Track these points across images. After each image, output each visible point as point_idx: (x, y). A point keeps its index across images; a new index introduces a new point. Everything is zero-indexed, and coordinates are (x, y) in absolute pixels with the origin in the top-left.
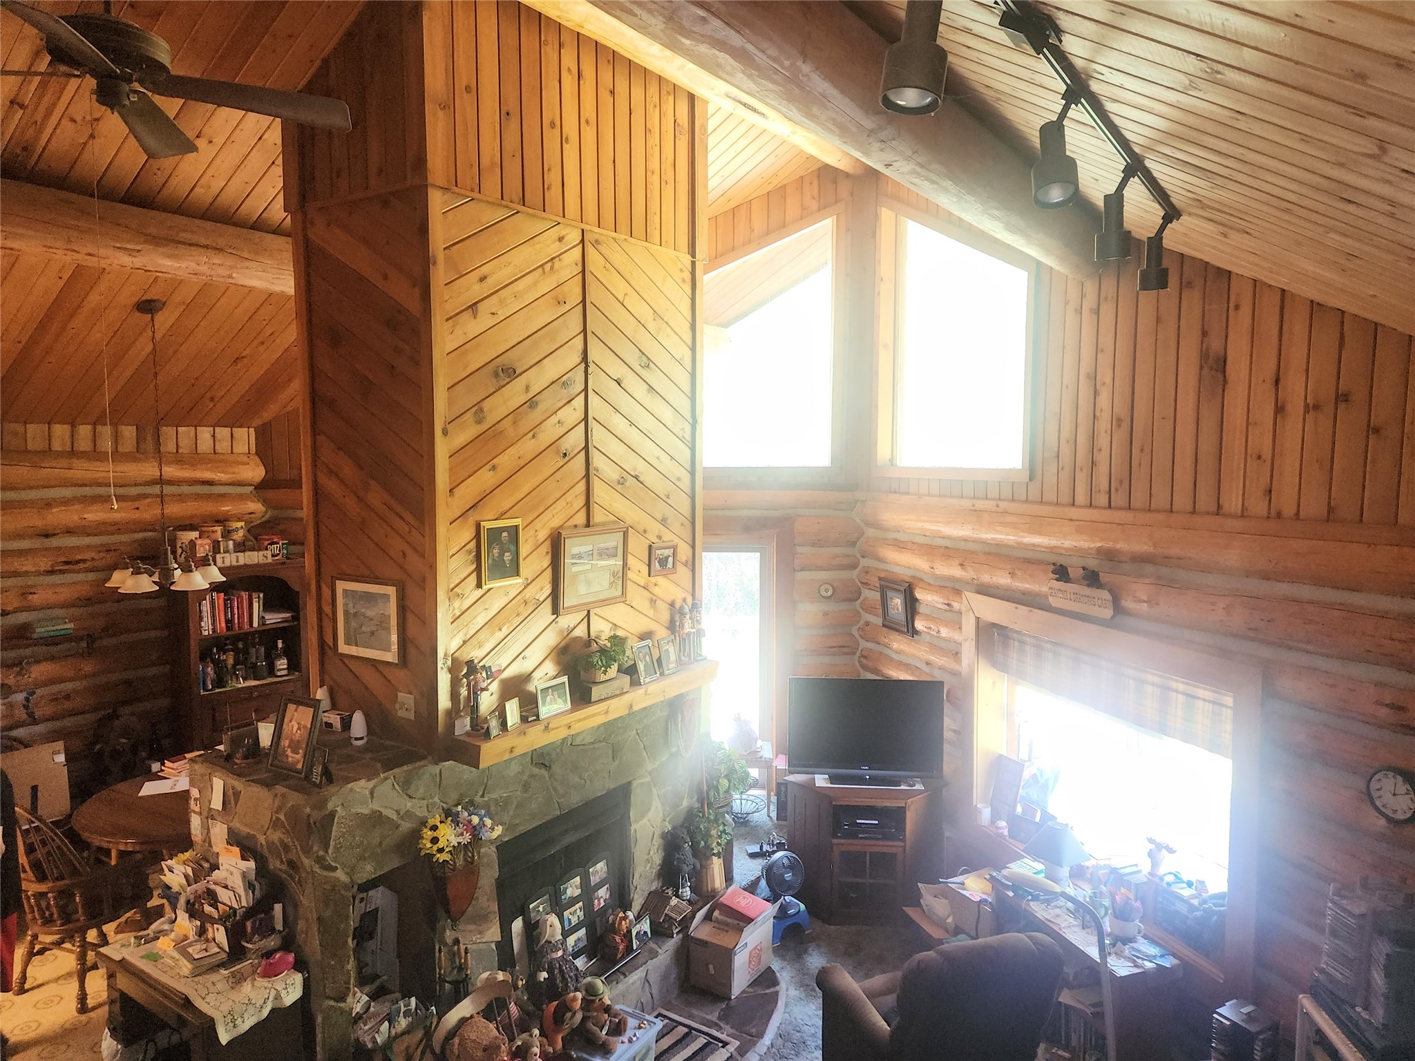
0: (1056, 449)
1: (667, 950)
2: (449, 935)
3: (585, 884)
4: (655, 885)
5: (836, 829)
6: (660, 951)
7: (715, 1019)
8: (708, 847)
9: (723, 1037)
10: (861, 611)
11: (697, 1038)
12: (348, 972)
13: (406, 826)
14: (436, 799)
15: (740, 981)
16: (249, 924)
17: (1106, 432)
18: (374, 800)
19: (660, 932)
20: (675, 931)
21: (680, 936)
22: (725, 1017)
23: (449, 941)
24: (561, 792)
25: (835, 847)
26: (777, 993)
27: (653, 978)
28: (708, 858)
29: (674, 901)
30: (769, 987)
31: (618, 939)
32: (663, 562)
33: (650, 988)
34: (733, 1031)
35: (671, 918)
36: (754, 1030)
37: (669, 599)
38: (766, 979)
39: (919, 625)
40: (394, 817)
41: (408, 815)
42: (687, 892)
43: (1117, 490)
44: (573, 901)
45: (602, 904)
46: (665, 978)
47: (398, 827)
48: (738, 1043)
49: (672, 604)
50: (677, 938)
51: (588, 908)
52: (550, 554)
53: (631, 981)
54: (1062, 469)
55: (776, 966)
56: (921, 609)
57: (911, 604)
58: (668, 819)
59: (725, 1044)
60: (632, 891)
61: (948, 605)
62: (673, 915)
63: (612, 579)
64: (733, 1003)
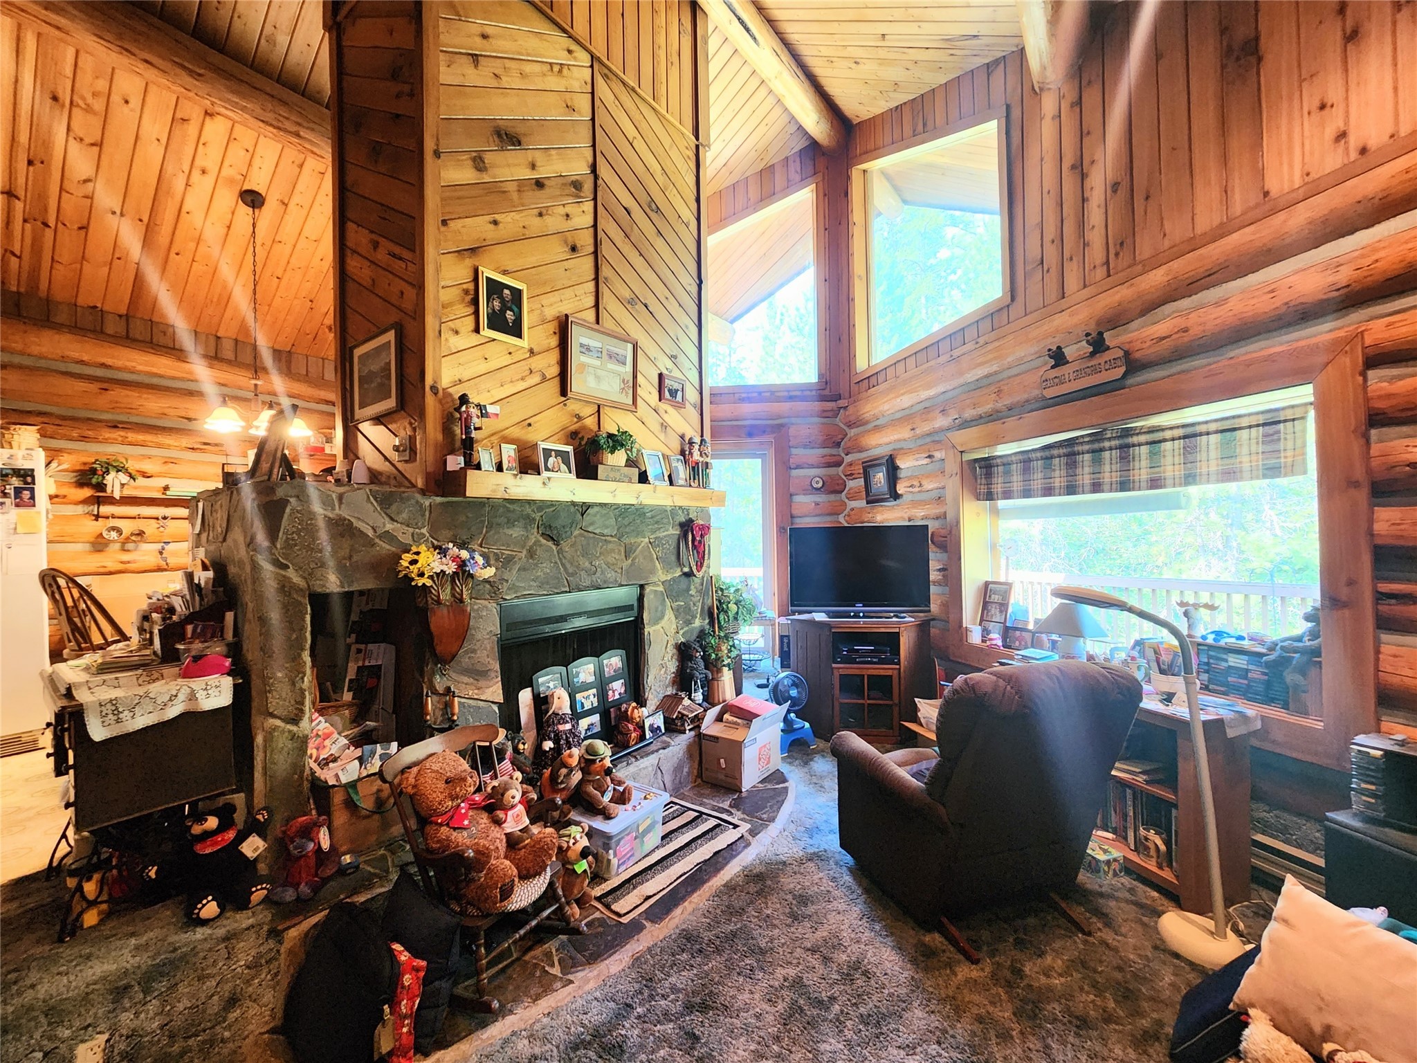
0: (1040, 256)
1: (680, 744)
2: (440, 683)
3: (600, 672)
4: (670, 691)
5: (835, 655)
6: (673, 743)
7: (726, 807)
8: (718, 659)
9: (735, 821)
10: (846, 501)
11: (706, 820)
12: (302, 691)
13: (385, 547)
14: (424, 531)
15: (750, 778)
16: (190, 628)
17: (1099, 206)
18: (343, 506)
19: (673, 726)
20: (688, 728)
21: (693, 733)
22: (736, 805)
23: (440, 688)
24: (571, 571)
25: (835, 671)
26: (786, 788)
27: (667, 767)
28: (719, 671)
29: (686, 702)
30: (778, 783)
31: (631, 727)
32: (673, 393)
33: (663, 777)
34: (742, 816)
35: (683, 715)
36: (764, 816)
37: (680, 432)
38: (777, 777)
39: (900, 489)
40: (370, 533)
41: (387, 536)
42: (699, 696)
43: (1117, 254)
44: (585, 687)
45: (617, 696)
46: (677, 769)
47: (373, 545)
48: (749, 826)
49: (682, 437)
50: (689, 735)
51: (602, 694)
52: (557, 336)
53: (642, 766)
54: (1048, 271)
55: (785, 769)
56: (902, 474)
57: (893, 471)
58: (681, 632)
59: (736, 826)
60: (647, 691)
61: (930, 457)
62: (685, 712)
63: (622, 386)
64: (744, 795)
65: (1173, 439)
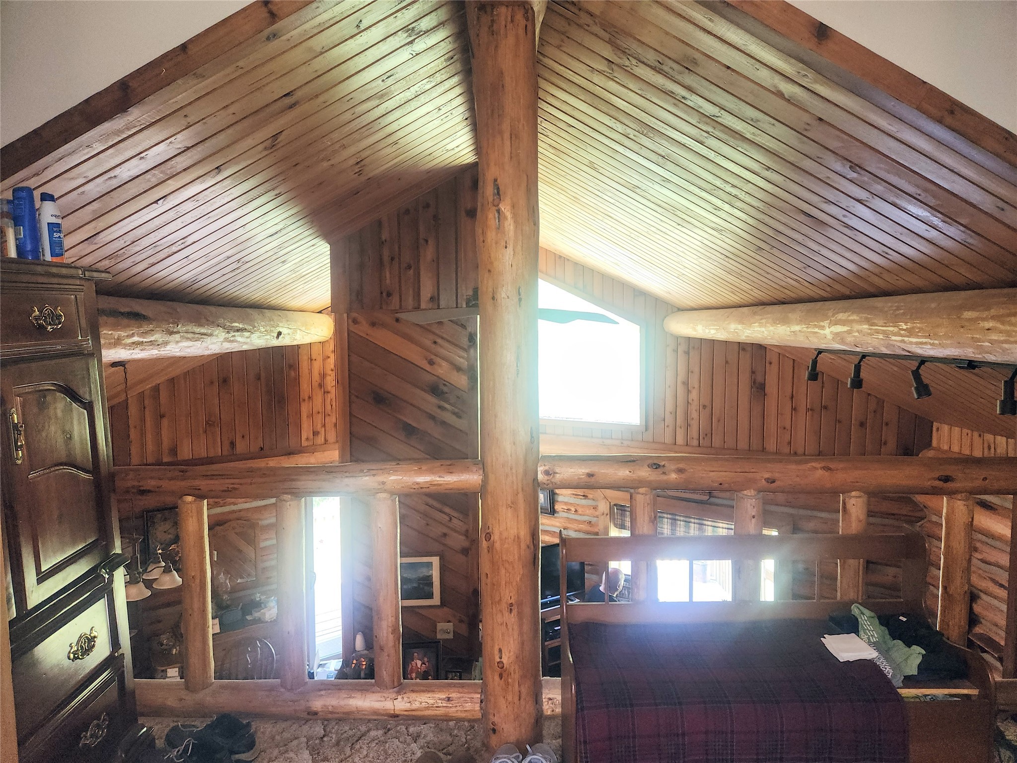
0: (663, 416)
17: (696, 411)
39: (558, 507)
43: (704, 438)
54: (667, 426)
56: (560, 499)
57: (553, 497)
65: (723, 528)
